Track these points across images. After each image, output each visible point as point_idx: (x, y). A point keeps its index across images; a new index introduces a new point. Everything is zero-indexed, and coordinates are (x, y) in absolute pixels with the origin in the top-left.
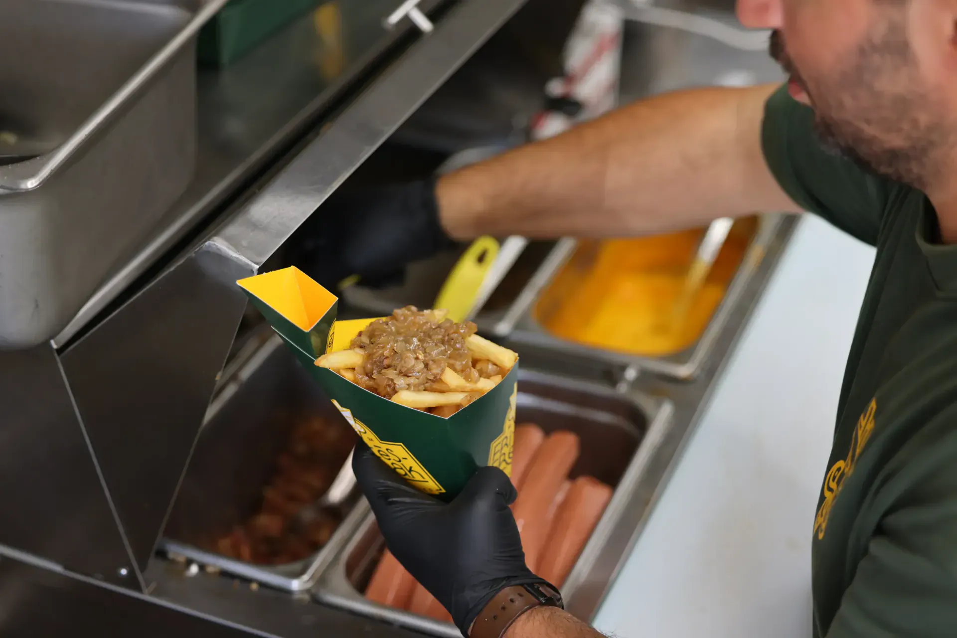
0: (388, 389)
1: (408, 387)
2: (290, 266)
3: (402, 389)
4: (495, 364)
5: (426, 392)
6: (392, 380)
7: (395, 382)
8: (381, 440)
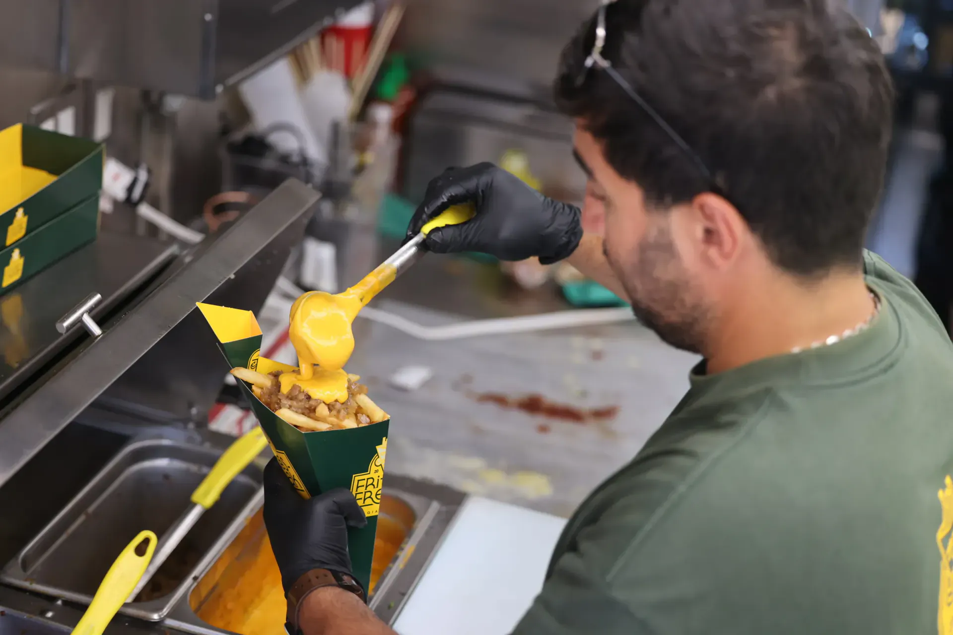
0: (276, 406)
1: (290, 407)
2: (249, 310)
3: (285, 407)
4: (368, 416)
5: (304, 416)
6: (280, 400)
7: (282, 401)
8: (277, 449)
